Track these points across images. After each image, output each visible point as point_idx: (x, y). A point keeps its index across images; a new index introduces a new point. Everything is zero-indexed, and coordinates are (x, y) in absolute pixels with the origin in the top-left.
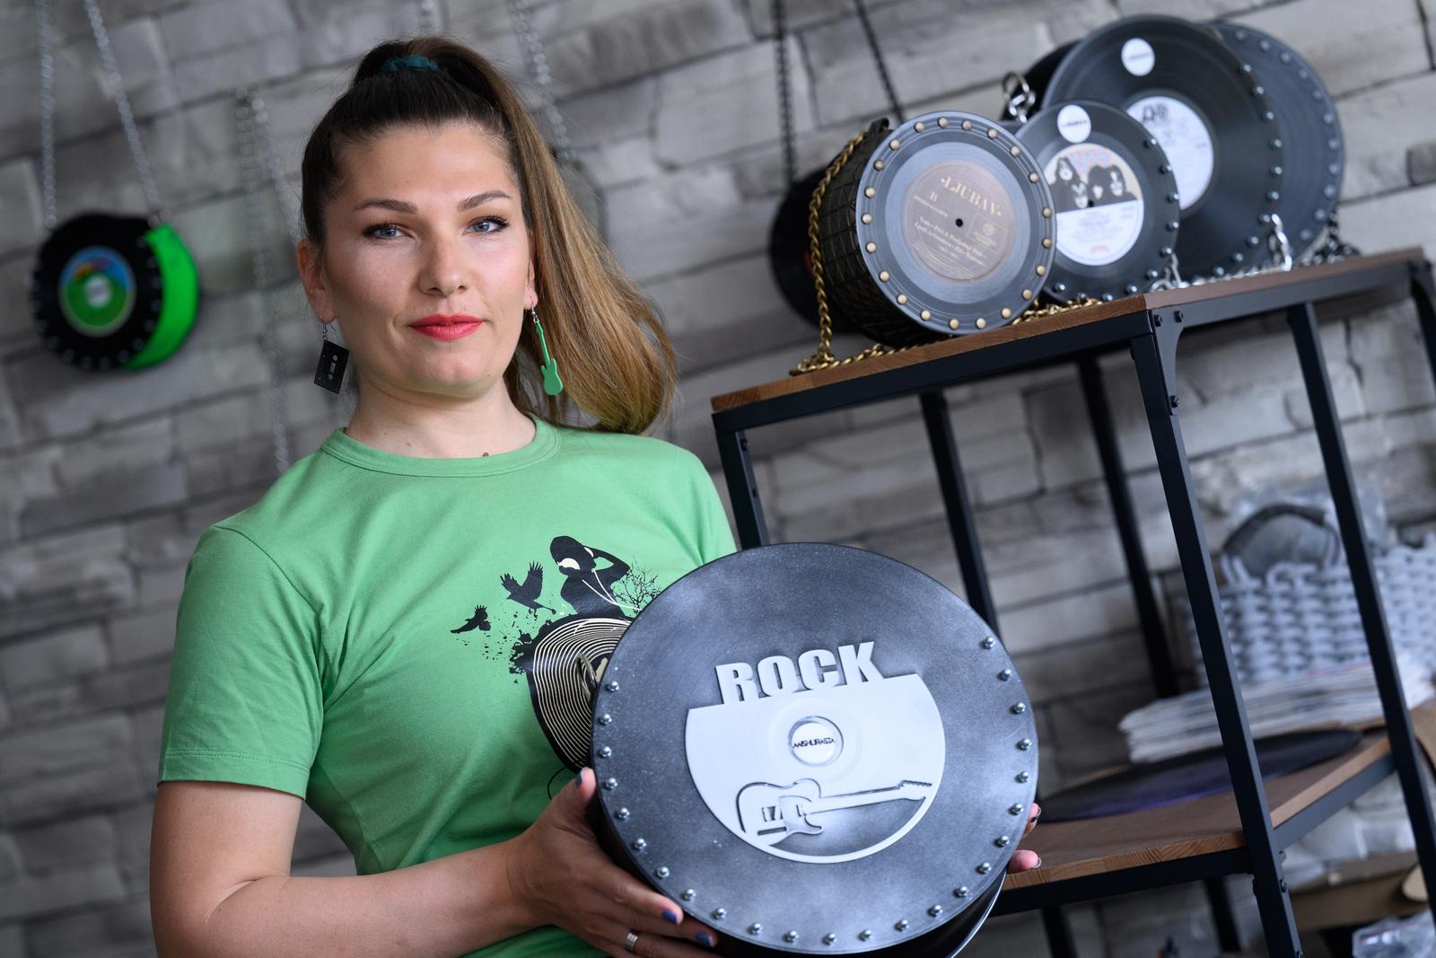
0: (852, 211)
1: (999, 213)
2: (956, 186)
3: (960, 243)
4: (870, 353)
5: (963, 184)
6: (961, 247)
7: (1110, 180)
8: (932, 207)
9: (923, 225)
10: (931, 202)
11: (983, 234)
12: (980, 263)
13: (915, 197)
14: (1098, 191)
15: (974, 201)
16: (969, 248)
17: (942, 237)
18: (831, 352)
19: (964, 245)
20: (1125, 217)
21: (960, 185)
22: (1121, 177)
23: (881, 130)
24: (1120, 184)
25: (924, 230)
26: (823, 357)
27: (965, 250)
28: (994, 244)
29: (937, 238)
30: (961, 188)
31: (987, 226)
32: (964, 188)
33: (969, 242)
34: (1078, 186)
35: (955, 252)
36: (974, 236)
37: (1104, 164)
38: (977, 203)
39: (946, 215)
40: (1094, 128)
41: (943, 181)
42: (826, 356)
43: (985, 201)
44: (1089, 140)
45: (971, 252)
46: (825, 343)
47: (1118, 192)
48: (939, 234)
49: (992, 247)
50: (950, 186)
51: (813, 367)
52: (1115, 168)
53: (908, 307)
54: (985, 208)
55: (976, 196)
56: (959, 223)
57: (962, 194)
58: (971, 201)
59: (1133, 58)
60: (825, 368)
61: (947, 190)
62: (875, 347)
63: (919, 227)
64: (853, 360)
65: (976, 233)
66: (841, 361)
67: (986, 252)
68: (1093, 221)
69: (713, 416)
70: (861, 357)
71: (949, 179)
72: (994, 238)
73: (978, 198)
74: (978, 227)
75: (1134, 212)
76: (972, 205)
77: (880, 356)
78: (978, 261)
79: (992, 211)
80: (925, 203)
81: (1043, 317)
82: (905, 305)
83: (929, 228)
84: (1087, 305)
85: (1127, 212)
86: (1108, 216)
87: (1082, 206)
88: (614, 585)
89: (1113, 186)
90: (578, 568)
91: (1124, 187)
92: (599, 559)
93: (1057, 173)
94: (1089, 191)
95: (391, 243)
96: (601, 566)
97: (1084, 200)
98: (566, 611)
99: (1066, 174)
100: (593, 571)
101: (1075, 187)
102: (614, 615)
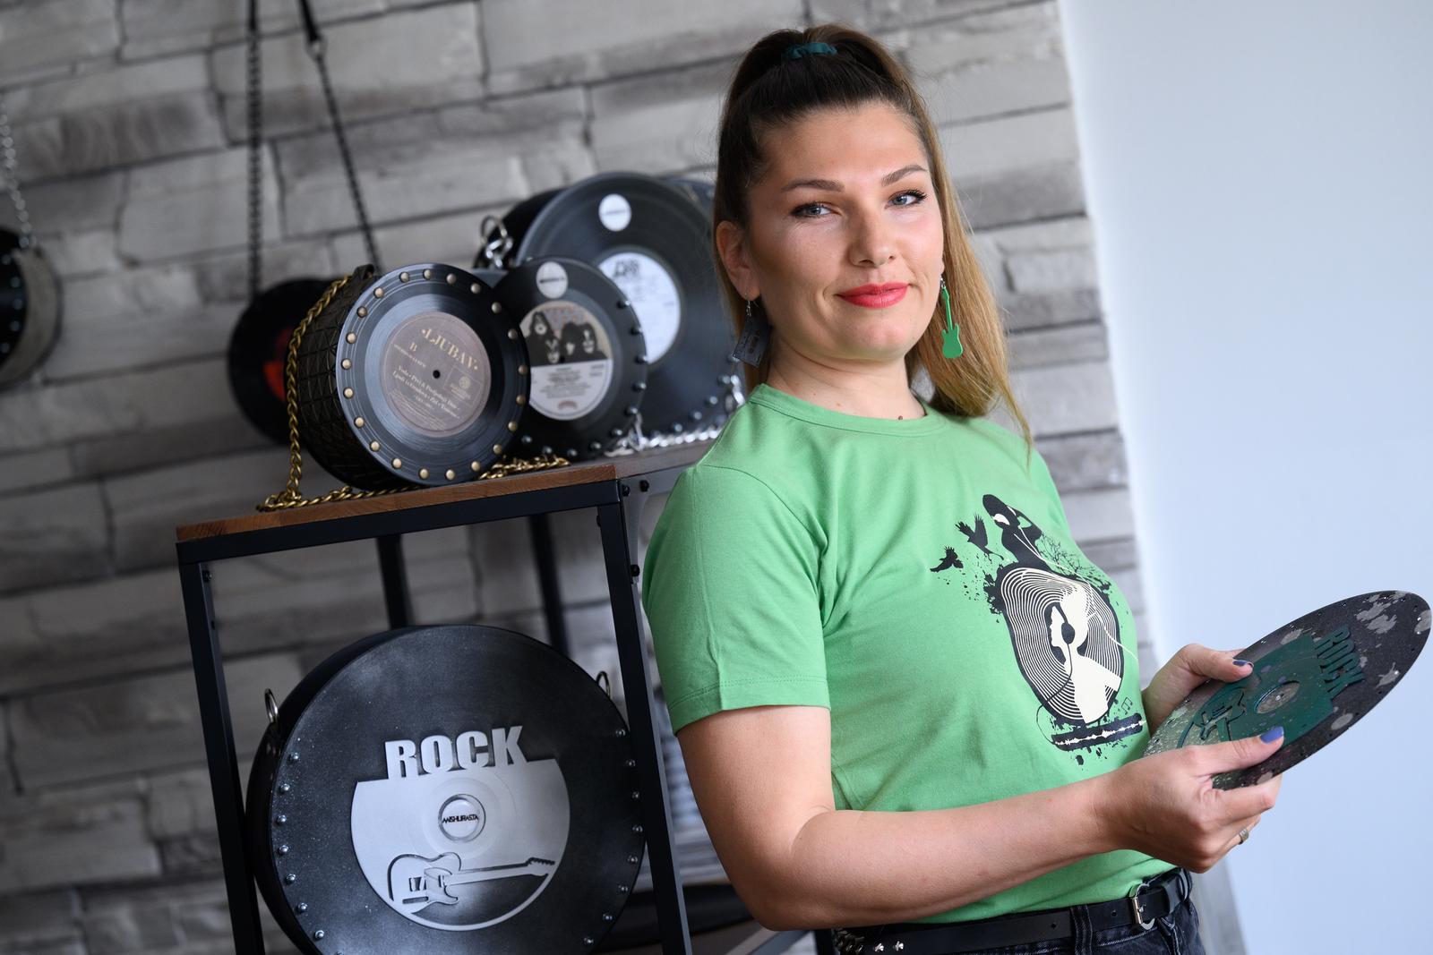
0: (332, 354)
1: (476, 368)
2: (436, 339)
3: (436, 394)
4: (338, 495)
5: (443, 336)
6: (436, 398)
7: (582, 339)
8: (411, 357)
9: (402, 374)
10: (411, 352)
11: (458, 386)
12: (455, 415)
13: (396, 346)
14: (570, 348)
15: (453, 353)
16: (444, 400)
17: (419, 387)
18: (300, 490)
19: (440, 396)
20: (594, 375)
21: (440, 337)
22: (593, 336)
23: (366, 276)
24: (591, 343)
25: (402, 379)
26: (291, 495)
27: (440, 401)
28: (469, 397)
29: (414, 387)
30: (441, 340)
31: (463, 379)
32: (444, 340)
33: (444, 394)
34: (552, 341)
35: (431, 403)
36: (450, 389)
37: (579, 322)
39: (424, 366)
40: (571, 285)
41: (424, 332)
42: (294, 494)
43: (463, 355)
44: (563, 298)
45: (446, 404)
46: (294, 481)
47: (589, 350)
48: (416, 384)
49: (466, 400)
50: (430, 337)
51: (281, 504)
52: (588, 327)
53: (383, 455)
54: (462, 362)
55: (455, 349)
56: (437, 374)
57: (441, 345)
58: (450, 353)
59: (610, 213)
60: (292, 507)
61: (426, 342)
62: (344, 489)
63: (397, 377)
64: (321, 500)
65: (452, 386)
66: (309, 501)
67: (461, 405)
68: (564, 377)
69: (177, 545)
70: (329, 497)
71: (430, 331)
72: (469, 391)
73: (457, 351)
74: (455, 379)
75: (604, 371)
76: (451, 357)
77: (349, 499)
78: (452, 413)
79: (470, 365)
80: (404, 352)
81: (511, 472)
82: (377, 451)
83: (407, 378)
84: (555, 463)
85: (596, 371)
86: (578, 372)
87: (554, 362)
88: (1037, 542)
89: (585, 344)
90: (1007, 523)
91: (595, 346)
92: (1020, 519)
93: (532, 328)
94: (561, 347)
95: (817, 220)
96: (1023, 524)
97: (556, 356)
98: (1010, 558)
99: (541, 329)
100: (1020, 527)
101: (548, 343)
102: (1044, 567)
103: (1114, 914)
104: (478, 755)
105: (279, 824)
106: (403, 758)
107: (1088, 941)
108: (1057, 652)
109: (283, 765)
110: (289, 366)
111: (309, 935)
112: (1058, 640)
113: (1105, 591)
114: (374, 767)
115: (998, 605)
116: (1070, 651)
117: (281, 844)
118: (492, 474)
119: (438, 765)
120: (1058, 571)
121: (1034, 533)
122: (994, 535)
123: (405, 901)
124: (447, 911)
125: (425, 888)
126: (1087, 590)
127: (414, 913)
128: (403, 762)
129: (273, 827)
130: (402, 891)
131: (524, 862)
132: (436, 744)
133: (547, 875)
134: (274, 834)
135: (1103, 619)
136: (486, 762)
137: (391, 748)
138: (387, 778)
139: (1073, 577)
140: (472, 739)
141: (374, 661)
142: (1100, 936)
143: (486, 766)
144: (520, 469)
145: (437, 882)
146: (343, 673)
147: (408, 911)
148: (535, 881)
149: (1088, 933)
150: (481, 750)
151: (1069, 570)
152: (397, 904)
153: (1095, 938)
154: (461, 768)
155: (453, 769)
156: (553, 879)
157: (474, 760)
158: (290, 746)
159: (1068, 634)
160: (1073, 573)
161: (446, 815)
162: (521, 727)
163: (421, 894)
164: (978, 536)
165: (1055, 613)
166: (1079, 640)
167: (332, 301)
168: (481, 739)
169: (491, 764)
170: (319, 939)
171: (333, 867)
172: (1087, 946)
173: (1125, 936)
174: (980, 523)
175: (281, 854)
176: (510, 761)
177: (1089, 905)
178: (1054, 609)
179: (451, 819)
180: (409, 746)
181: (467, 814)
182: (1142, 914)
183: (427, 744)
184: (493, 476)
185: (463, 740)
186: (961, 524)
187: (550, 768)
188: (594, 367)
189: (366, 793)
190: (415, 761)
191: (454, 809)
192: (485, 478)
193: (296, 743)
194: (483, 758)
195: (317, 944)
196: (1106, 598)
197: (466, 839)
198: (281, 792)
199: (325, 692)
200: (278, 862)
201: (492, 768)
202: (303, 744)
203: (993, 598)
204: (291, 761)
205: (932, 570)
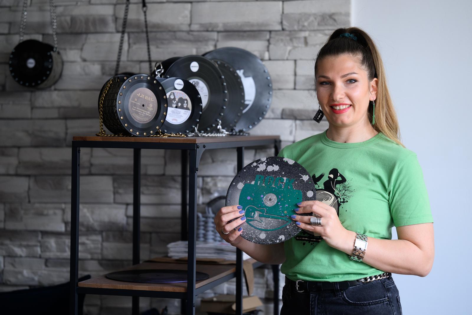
6: (144, 112)
14: (180, 104)
33: (146, 110)
34: (174, 101)
45: (147, 113)
53: (127, 128)
55: (147, 97)
56: (143, 106)
68: (176, 112)
87: (174, 107)
88: (337, 185)
90: (333, 178)
93: (170, 96)
94: (177, 103)
97: (175, 106)
99: (172, 97)
100: (335, 180)
101: (173, 101)
102: (332, 192)
120: (336, 194)
122: (324, 180)
174: (322, 176)
186: (314, 175)
188: (185, 112)
196: (339, 205)
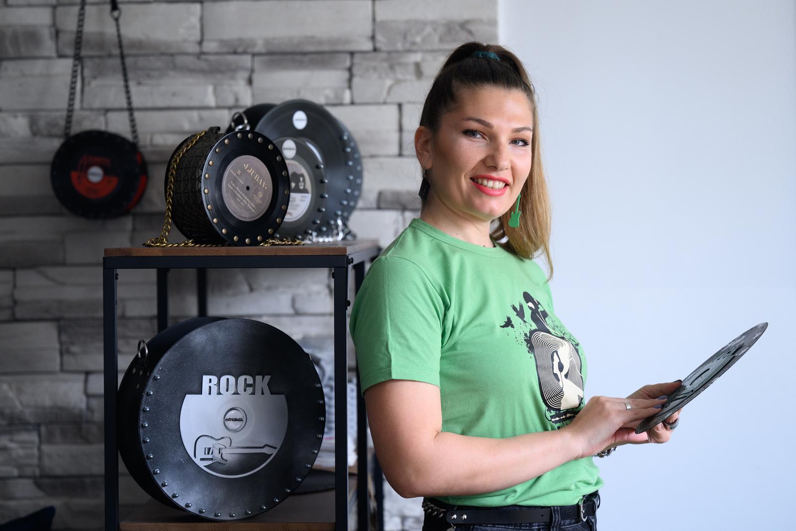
0: (200, 171)
1: (266, 188)
2: (250, 170)
3: (246, 199)
4: (187, 244)
5: (253, 169)
7: (299, 181)
8: (237, 177)
9: (232, 186)
10: (237, 175)
11: (257, 196)
12: (253, 211)
13: (231, 171)
15: (256, 179)
16: (250, 202)
17: (239, 193)
18: (168, 238)
19: (248, 200)
20: (302, 201)
21: (252, 169)
22: (304, 181)
23: (216, 133)
24: (303, 184)
25: (232, 188)
26: (163, 240)
27: (248, 202)
28: (261, 202)
29: (237, 193)
30: (252, 171)
31: (259, 192)
32: (253, 171)
33: (250, 199)
35: (243, 203)
36: (253, 197)
37: (298, 173)
38: (257, 180)
39: (243, 183)
40: (297, 153)
41: (245, 165)
42: (165, 240)
43: (261, 180)
44: (293, 159)
45: (250, 204)
46: (166, 233)
47: (301, 188)
48: (238, 192)
49: (260, 204)
50: (247, 169)
51: (158, 244)
52: (302, 175)
53: (218, 226)
54: (260, 184)
55: (257, 177)
56: (248, 188)
57: (252, 174)
58: (255, 178)
59: (297, 120)
60: (164, 246)
61: (245, 171)
62: (191, 241)
63: (230, 186)
64: (179, 245)
65: (254, 195)
67: (257, 206)
69: (104, 258)
70: (183, 244)
71: (248, 165)
72: (261, 199)
73: (259, 178)
74: (256, 192)
75: (306, 199)
76: (255, 180)
77: (192, 246)
78: (252, 210)
79: (263, 186)
80: (235, 175)
81: (273, 244)
82: (216, 224)
83: (234, 188)
84: (296, 243)
85: (303, 199)
86: (295, 198)
88: (546, 319)
89: (300, 184)
90: (534, 308)
91: (304, 185)
92: (539, 306)
95: (475, 139)
96: (541, 309)
98: (534, 327)
100: (539, 310)
102: (549, 332)
103: (570, 512)
104: (247, 388)
105: (145, 411)
106: (210, 385)
107: (557, 525)
108: (556, 375)
109: (151, 380)
110: (170, 173)
111: (152, 470)
112: (556, 370)
113: (577, 347)
114: (196, 388)
115: (531, 348)
116: (561, 376)
117: (144, 422)
118: (265, 244)
119: (227, 391)
120: (555, 335)
121: (545, 314)
122: (528, 313)
123: (202, 459)
124: (221, 467)
125: (212, 454)
126: (570, 346)
127: (205, 466)
128: (210, 387)
129: (141, 413)
130: (201, 454)
131: (262, 446)
132: (228, 379)
133: (272, 454)
134: (141, 416)
135: (576, 362)
136: (251, 392)
137: (206, 378)
138: (201, 394)
139: (563, 338)
140: (246, 379)
141: (203, 332)
142: (562, 523)
143: (250, 394)
144: (277, 243)
145: (218, 451)
146: (187, 336)
147: (202, 465)
148: (266, 456)
149: (558, 520)
150: (250, 385)
151: (561, 335)
152: (197, 461)
153: (560, 524)
154: (238, 394)
155: (234, 394)
156: (274, 457)
157: (245, 390)
158: (156, 371)
159: (561, 368)
160: (563, 336)
161: (227, 417)
162: (270, 376)
163: (210, 456)
164: (520, 313)
165: (555, 355)
166: (565, 371)
167: (196, 142)
168: (250, 380)
169: (253, 393)
170: (157, 473)
171: (168, 437)
172: (556, 527)
173: (573, 524)
174: (521, 306)
175: (143, 427)
176: (263, 393)
177: (560, 507)
178: (555, 353)
179: (229, 420)
180: (214, 379)
181: (238, 418)
182: (584, 514)
183: (224, 379)
184: (266, 245)
185: (242, 379)
186: (513, 306)
187: (282, 399)
189: (190, 401)
190: (216, 387)
191: (232, 414)
192: (262, 245)
193: (159, 370)
194: (250, 390)
195: (155, 476)
196: (577, 350)
197: (235, 431)
198: (148, 394)
199: (177, 345)
200: (141, 431)
201: (254, 396)
202: (162, 371)
203: (529, 345)
204: (155, 379)
205: (501, 326)
